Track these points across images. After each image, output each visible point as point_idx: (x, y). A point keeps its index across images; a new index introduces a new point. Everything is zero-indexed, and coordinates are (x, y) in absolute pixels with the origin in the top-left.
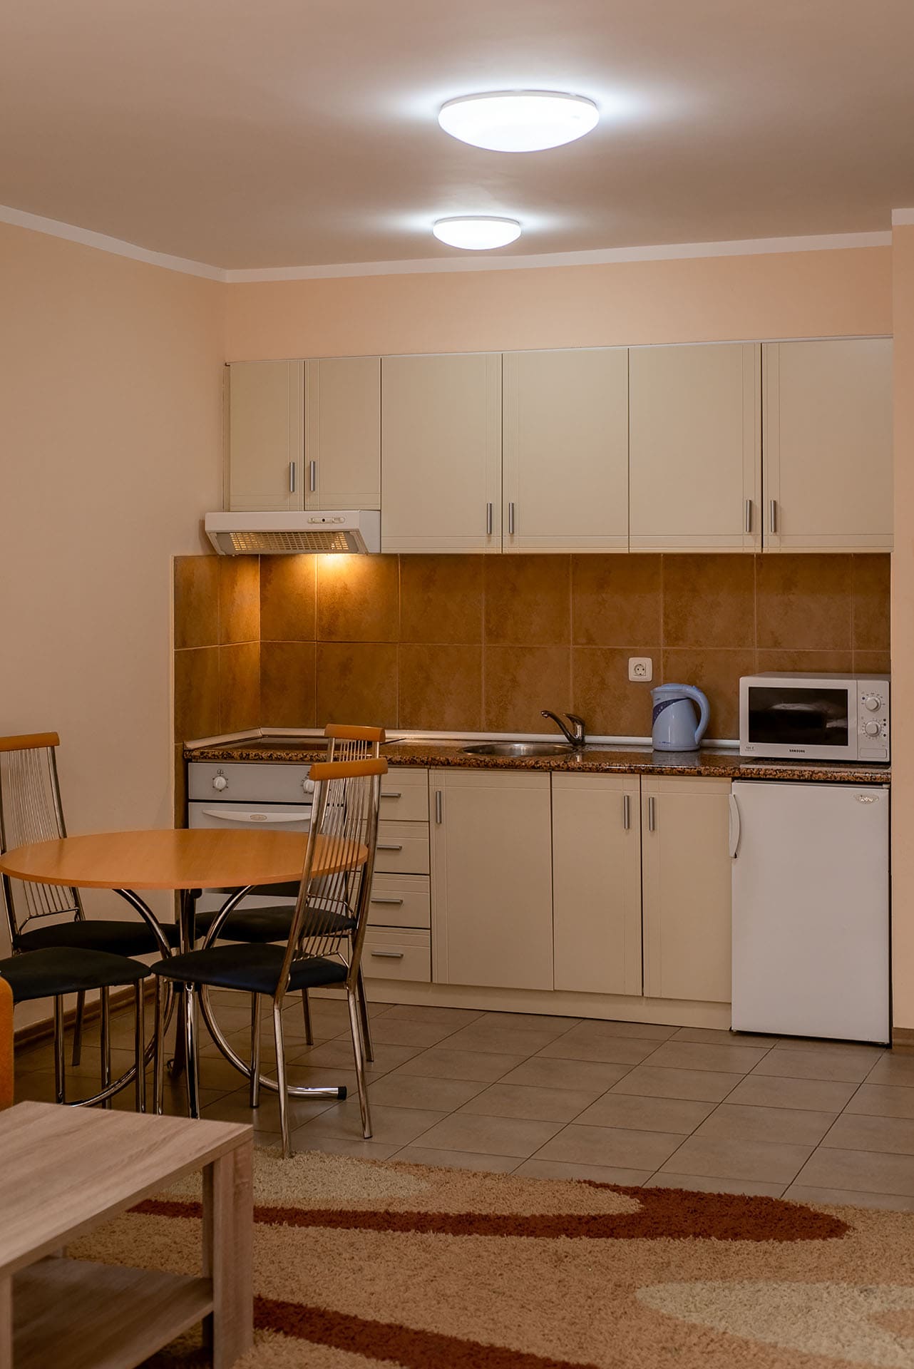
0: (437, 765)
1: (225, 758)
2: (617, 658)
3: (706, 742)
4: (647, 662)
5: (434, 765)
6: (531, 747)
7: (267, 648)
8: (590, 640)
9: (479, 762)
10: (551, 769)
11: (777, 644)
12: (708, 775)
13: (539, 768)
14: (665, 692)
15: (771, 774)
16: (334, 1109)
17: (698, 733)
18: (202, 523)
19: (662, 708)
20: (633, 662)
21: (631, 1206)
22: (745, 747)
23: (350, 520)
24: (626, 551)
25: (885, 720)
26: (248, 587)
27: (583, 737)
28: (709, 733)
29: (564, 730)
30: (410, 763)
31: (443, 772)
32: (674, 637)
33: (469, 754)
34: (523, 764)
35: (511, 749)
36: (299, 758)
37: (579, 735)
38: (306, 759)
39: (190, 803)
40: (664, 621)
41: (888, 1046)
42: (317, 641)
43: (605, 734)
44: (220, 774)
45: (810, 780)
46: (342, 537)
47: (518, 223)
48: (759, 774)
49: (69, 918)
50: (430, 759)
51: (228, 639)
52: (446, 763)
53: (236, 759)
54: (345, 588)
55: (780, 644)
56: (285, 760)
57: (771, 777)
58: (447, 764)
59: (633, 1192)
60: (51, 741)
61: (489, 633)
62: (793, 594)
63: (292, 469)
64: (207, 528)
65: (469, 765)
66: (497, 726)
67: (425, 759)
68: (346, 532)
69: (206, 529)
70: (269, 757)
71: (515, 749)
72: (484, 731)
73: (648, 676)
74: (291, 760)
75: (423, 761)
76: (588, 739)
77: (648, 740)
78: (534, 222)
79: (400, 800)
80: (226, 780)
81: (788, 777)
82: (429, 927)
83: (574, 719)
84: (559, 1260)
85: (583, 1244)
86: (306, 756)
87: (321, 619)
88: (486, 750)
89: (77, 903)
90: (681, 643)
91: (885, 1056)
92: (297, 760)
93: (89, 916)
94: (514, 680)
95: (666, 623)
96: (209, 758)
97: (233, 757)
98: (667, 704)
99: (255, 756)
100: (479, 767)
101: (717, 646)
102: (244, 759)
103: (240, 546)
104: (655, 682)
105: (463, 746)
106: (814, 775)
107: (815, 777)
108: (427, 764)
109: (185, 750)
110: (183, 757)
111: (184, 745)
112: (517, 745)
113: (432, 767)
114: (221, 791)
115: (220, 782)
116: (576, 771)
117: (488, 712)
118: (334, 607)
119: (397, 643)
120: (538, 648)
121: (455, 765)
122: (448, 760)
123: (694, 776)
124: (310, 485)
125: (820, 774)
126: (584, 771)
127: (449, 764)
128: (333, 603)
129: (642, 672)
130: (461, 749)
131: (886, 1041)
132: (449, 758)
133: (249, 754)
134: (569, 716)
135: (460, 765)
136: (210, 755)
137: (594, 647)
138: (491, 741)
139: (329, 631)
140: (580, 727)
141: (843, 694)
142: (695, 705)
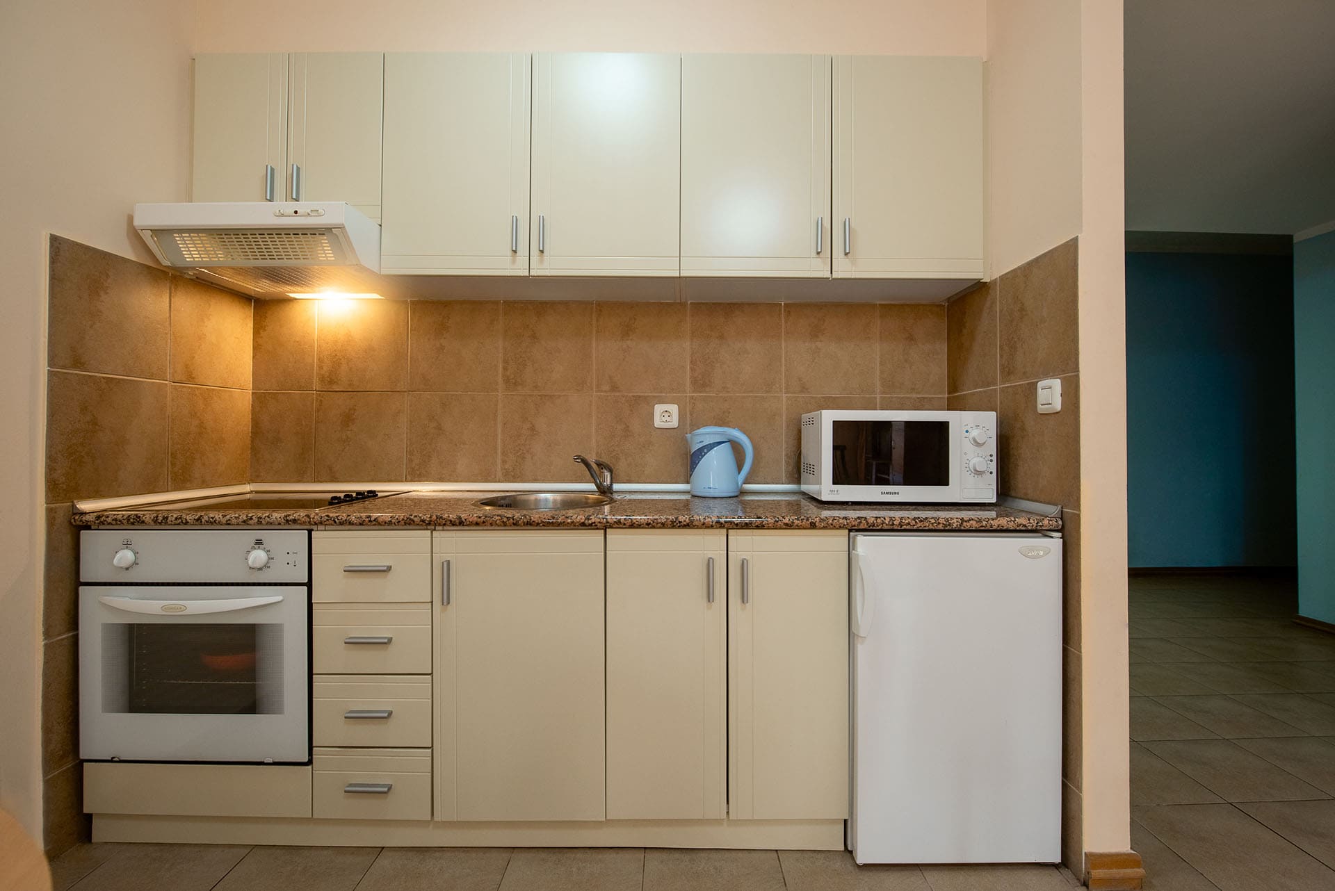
0: (444, 525)
1: (133, 524)
2: (642, 404)
4: (674, 409)
5: (440, 525)
6: (558, 497)
7: (260, 399)
8: (614, 388)
9: (505, 520)
10: (606, 527)
11: (804, 389)
12: (824, 528)
13: (591, 525)
14: (707, 434)
15: (909, 524)
17: (741, 477)
18: (130, 216)
19: (706, 450)
20: (659, 409)
22: (829, 491)
25: (991, 456)
27: (611, 485)
29: (594, 478)
30: (405, 524)
31: (453, 534)
32: (701, 383)
33: (488, 508)
34: (569, 521)
35: (536, 499)
36: (241, 520)
37: (607, 482)
38: (251, 522)
39: (81, 588)
40: (691, 368)
41: (1061, 868)
42: (316, 390)
44: (127, 545)
45: (960, 530)
48: (893, 524)
50: (434, 517)
52: (458, 521)
53: (149, 524)
54: (349, 335)
55: (807, 389)
56: (220, 523)
57: (908, 527)
58: (460, 523)
61: (507, 380)
62: (821, 341)
64: (136, 223)
65: (491, 525)
66: (513, 476)
67: (427, 517)
69: (134, 224)
70: (197, 520)
71: (540, 500)
72: (499, 482)
73: (673, 423)
74: (229, 524)
75: (423, 521)
76: (616, 487)
79: (391, 574)
80: (136, 553)
81: (931, 527)
82: (430, 746)
83: (599, 465)
86: (251, 519)
87: (321, 368)
88: (507, 501)
90: (707, 389)
91: (1054, 875)
92: (238, 524)
94: (533, 429)
95: (692, 370)
96: (109, 524)
97: (143, 522)
98: (711, 447)
99: (176, 519)
100: (505, 525)
101: (744, 393)
102: (160, 523)
103: (191, 254)
105: (479, 497)
106: (965, 523)
107: (966, 525)
108: (429, 524)
109: (73, 514)
110: (71, 523)
111: (74, 506)
112: (542, 496)
113: (437, 528)
114: (127, 569)
115: (125, 557)
116: (643, 528)
117: (504, 462)
118: (336, 355)
119: (405, 391)
120: (560, 396)
121: (471, 524)
122: (460, 518)
123: (804, 529)
125: (971, 522)
126: (653, 527)
127: (461, 523)
128: (335, 351)
129: (668, 419)
130: (476, 501)
132: (462, 516)
133: (167, 518)
134: (597, 462)
135: (477, 524)
136: (109, 520)
137: (618, 394)
138: (507, 491)
139: (330, 380)
140: (607, 474)
141: (943, 427)
142: (737, 451)
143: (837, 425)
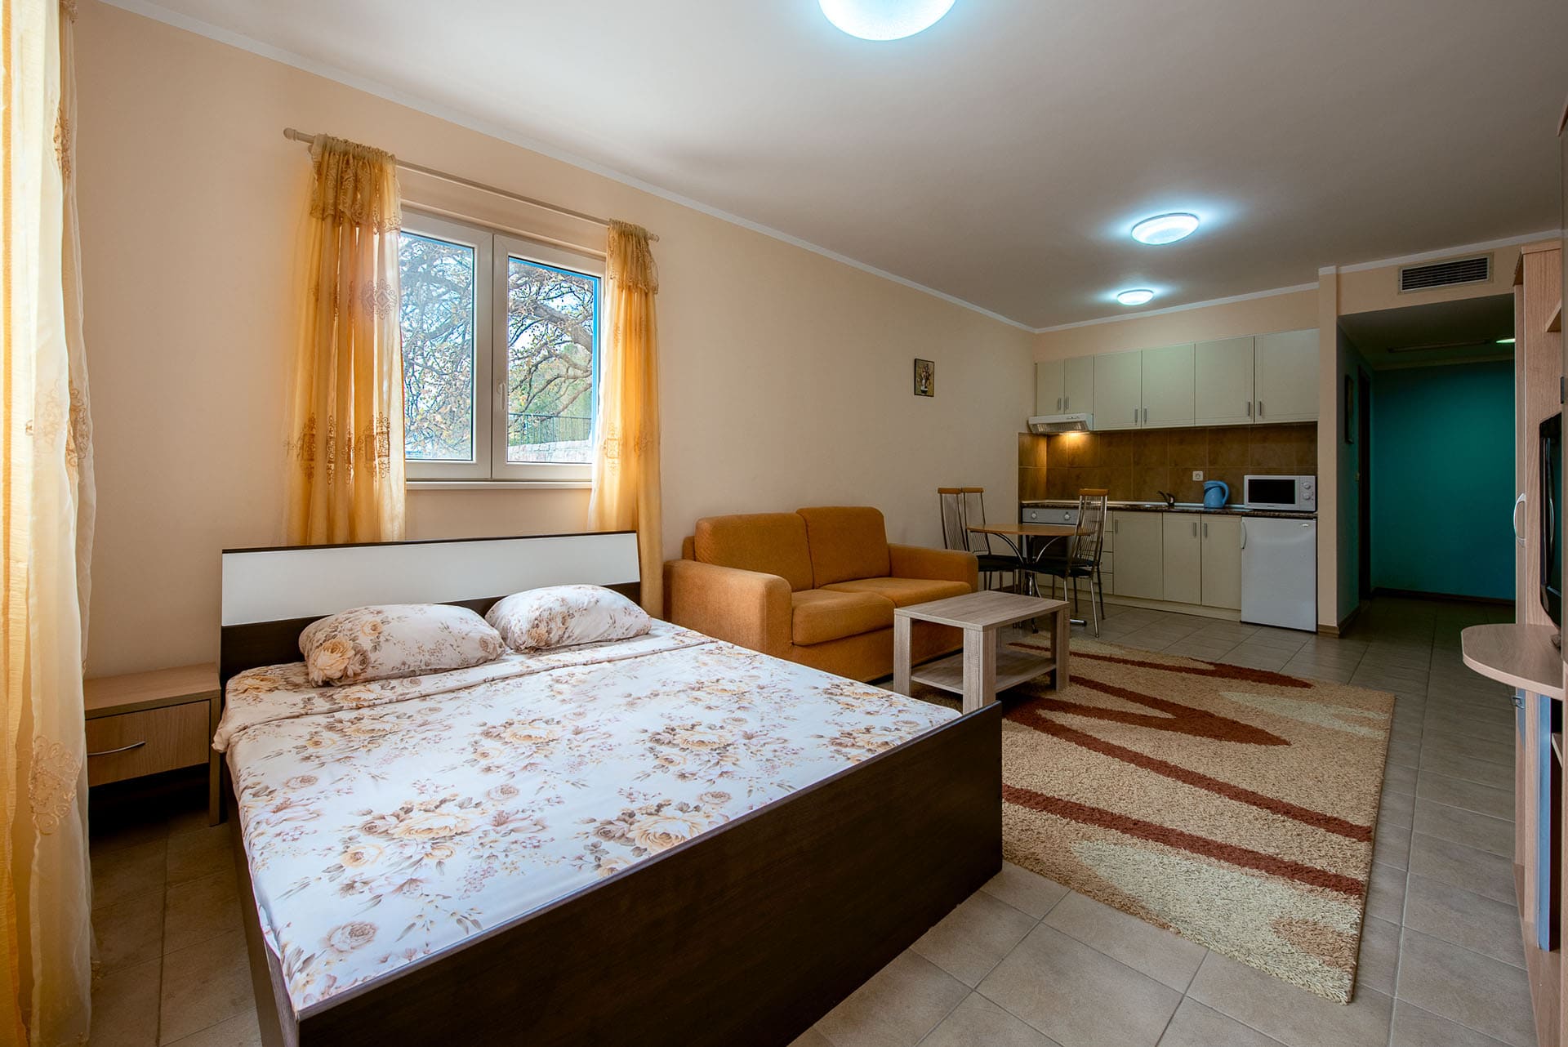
0: (1117, 509)
1: (1034, 507)
2: (1188, 472)
3: (1227, 505)
4: (1201, 473)
6: (1153, 506)
7: (1049, 470)
8: (1176, 465)
10: (1163, 511)
11: (1259, 464)
12: (1230, 515)
13: (1157, 511)
14: (1209, 484)
15: (1260, 515)
16: (1082, 628)
17: (1224, 501)
18: (1028, 422)
19: (1207, 491)
20: (1195, 473)
21: (1212, 668)
22: (1247, 506)
23: (1082, 417)
24: (1193, 425)
25: (1313, 493)
26: (1042, 446)
27: (1174, 503)
28: (1229, 501)
29: (1166, 501)
31: (1119, 512)
32: (1212, 463)
33: (1128, 507)
34: (1151, 511)
35: (1145, 507)
37: (1172, 502)
41: (1316, 633)
42: (1068, 467)
43: (1183, 502)
44: (1032, 510)
45: (1278, 517)
46: (1079, 424)
47: (1151, 292)
48: (1254, 515)
49: (987, 553)
51: (1036, 465)
53: (1038, 507)
54: (1078, 447)
55: (1261, 464)
58: (1121, 509)
59: (1211, 664)
60: (980, 491)
61: (1135, 462)
62: (1266, 443)
63: (1059, 401)
64: (1030, 423)
65: (1129, 510)
66: (1137, 499)
68: (1081, 422)
70: (1052, 507)
72: (1133, 501)
73: (1201, 479)
76: (1176, 504)
77: (1202, 505)
78: (1158, 291)
80: (1036, 515)
81: (1268, 516)
82: (1113, 572)
83: (1170, 496)
84: (1184, 679)
85: (1193, 676)
87: (1069, 459)
88: (1136, 507)
89: (989, 548)
90: (1216, 465)
91: (1314, 636)
93: (992, 554)
94: (1145, 481)
95: (1209, 456)
97: (1036, 507)
98: (1210, 488)
100: (1133, 510)
101: (1231, 466)
102: (1040, 507)
103: (1041, 430)
104: (1204, 481)
106: (1280, 515)
108: (1112, 509)
109: (1021, 503)
110: (1021, 506)
112: (1148, 506)
113: (1115, 510)
114: (1034, 518)
115: (1034, 515)
117: (1134, 494)
118: (1074, 454)
119: (1098, 467)
120: (1154, 468)
123: (1224, 515)
124: (1066, 407)
125: (1283, 515)
126: (1175, 514)
128: (1074, 452)
129: (1199, 477)
130: (1124, 506)
131: (1314, 630)
133: (1044, 506)
134: (1168, 494)
135: (1125, 510)
136: (1029, 506)
137: (1178, 467)
138: (1137, 504)
139: (1072, 463)
140: (1172, 499)
141: (1292, 482)
142: (1222, 489)
143: (1250, 480)
